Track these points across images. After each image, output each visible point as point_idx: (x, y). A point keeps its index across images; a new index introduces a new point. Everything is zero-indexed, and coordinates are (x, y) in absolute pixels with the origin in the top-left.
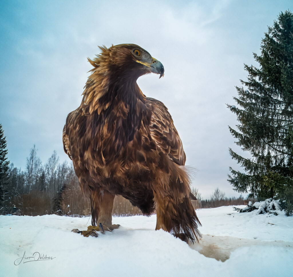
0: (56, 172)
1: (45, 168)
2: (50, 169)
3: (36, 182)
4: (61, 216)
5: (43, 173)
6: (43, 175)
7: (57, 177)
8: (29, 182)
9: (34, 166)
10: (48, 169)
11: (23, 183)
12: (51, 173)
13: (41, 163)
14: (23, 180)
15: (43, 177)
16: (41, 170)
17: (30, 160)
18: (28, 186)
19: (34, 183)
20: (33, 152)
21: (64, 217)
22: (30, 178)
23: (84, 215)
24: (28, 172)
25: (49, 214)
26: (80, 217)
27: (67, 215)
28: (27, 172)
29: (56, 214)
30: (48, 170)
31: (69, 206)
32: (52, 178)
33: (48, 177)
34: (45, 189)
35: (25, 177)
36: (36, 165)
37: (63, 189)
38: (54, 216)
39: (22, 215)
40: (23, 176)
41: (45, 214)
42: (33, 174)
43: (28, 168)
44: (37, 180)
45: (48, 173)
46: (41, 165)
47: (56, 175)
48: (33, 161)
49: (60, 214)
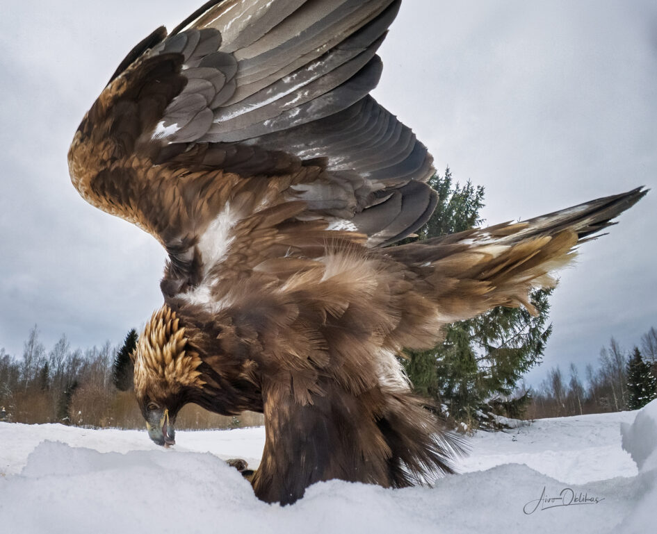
0: (64, 364)
1: (49, 358)
2: (56, 359)
3: (36, 376)
4: (68, 425)
5: (46, 365)
6: (46, 367)
7: (65, 370)
8: (26, 376)
9: (33, 354)
10: (54, 358)
11: (17, 378)
12: (57, 365)
13: (43, 350)
14: (18, 372)
15: (46, 369)
16: (44, 359)
17: (29, 345)
18: (24, 382)
19: (33, 377)
20: (33, 335)
21: (72, 428)
22: (27, 370)
23: (101, 426)
24: (26, 362)
25: (52, 423)
26: (95, 429)
27: (77, 425)
28: (24, 361)
29: (61, 423)
30: (53, 361)
31: (80, 412)
32: (58, 372)
33: (53, 370)
34: (48, 387)
35: (20, 369)
36: (37, 353)
37: (73, 388)
38: (58, 426)
39: (13, 422)
40: (17, 367)
41: (45, 422)
42: (32, 364)
43: (25, 356)
44: (37, 374)
45: (53, 364)
46: (43, 353)
47: (65, 368)
48: (32, 346)
49: (67, 423)
